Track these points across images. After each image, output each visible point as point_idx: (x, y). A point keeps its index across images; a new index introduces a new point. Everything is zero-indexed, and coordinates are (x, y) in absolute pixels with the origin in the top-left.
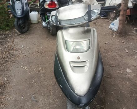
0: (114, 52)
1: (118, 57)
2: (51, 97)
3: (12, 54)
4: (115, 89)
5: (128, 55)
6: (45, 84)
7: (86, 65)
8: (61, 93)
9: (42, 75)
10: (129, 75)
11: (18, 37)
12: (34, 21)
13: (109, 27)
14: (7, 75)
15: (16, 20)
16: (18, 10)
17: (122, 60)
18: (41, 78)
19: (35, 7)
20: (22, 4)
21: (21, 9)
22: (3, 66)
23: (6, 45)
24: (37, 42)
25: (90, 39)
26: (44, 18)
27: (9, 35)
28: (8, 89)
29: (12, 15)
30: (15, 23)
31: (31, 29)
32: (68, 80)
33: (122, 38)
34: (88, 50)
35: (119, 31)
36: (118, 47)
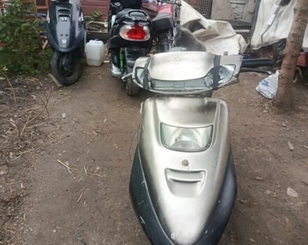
0: (263, 147)
1: (270, 159)
2: (116, 236)
3: (39, 132)
4: (258, 231)
5: (293, 157)
6: (106, 206)
7: (200, 181)
8: (139, 231)
9: (101, 184)
10: (292, 204)
11: (55, 92)
12: (94, 60)
13: (257, 88)
14: (25, 176)
15: (55, 56)
16: (62, 35)
17: (278, 168)
18: (99, 192)
19: (99, 28)
20: (72, 23)
21: (68, 33)
22: (18, 156)
23: (28, 110)
24: (95, 108)
25: (212, 126)
26: (115, 58)
27: (36, 86)
28: (26, 209)
29: (47, 41)
30: (54, 62)
31: (86, 76)
32: (158, 210)
33: (283, 115)
34: (207, 147)
35: (278, 101)
36: (273, 136)
